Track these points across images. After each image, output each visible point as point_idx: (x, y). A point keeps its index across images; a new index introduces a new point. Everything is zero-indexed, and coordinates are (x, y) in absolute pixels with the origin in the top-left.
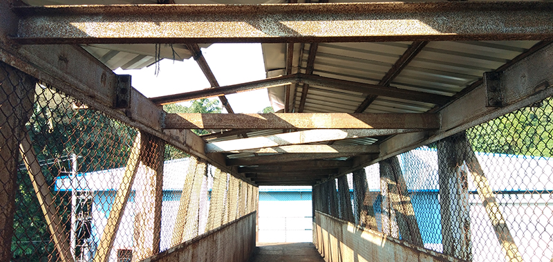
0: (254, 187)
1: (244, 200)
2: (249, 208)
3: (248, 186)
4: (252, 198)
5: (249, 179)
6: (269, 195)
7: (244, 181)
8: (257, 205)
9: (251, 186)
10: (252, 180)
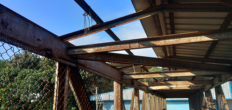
0: (164, 99)
1: (160, 104)
2: (163, 107)
3: (161, 99)
4: (164, 103)
5: (162, 96)
6: (170, 102)
7: (160, 97)
8: (166, 106)
9: (163, 99)
10: (163, 96)
